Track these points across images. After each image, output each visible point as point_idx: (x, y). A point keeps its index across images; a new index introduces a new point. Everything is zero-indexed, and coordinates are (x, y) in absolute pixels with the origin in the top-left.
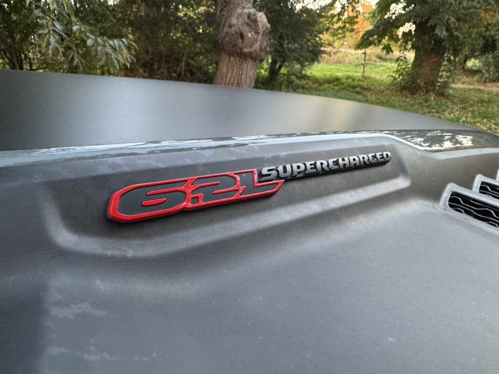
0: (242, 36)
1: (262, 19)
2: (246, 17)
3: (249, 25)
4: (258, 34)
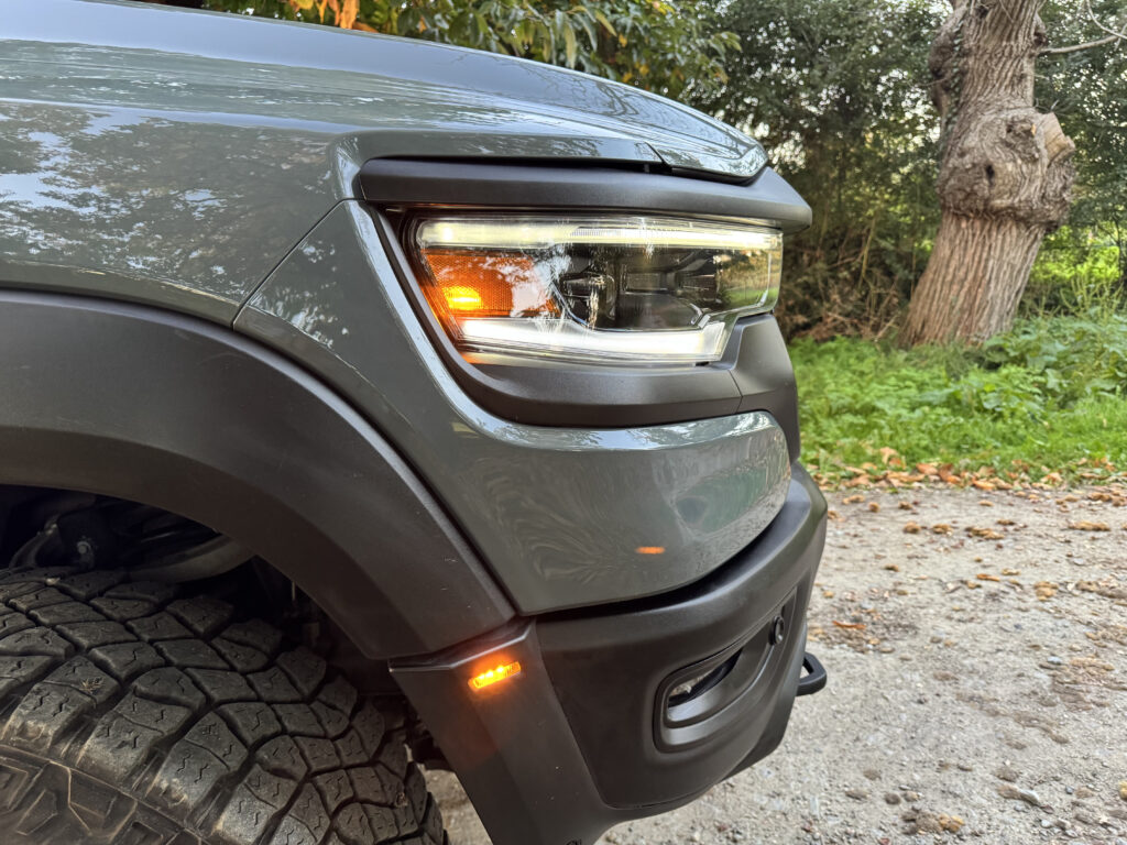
0: (990, 171)
1: (1048, 128)
2: (1004, 129)
3: (1008, 145)
4: (1035, 161)
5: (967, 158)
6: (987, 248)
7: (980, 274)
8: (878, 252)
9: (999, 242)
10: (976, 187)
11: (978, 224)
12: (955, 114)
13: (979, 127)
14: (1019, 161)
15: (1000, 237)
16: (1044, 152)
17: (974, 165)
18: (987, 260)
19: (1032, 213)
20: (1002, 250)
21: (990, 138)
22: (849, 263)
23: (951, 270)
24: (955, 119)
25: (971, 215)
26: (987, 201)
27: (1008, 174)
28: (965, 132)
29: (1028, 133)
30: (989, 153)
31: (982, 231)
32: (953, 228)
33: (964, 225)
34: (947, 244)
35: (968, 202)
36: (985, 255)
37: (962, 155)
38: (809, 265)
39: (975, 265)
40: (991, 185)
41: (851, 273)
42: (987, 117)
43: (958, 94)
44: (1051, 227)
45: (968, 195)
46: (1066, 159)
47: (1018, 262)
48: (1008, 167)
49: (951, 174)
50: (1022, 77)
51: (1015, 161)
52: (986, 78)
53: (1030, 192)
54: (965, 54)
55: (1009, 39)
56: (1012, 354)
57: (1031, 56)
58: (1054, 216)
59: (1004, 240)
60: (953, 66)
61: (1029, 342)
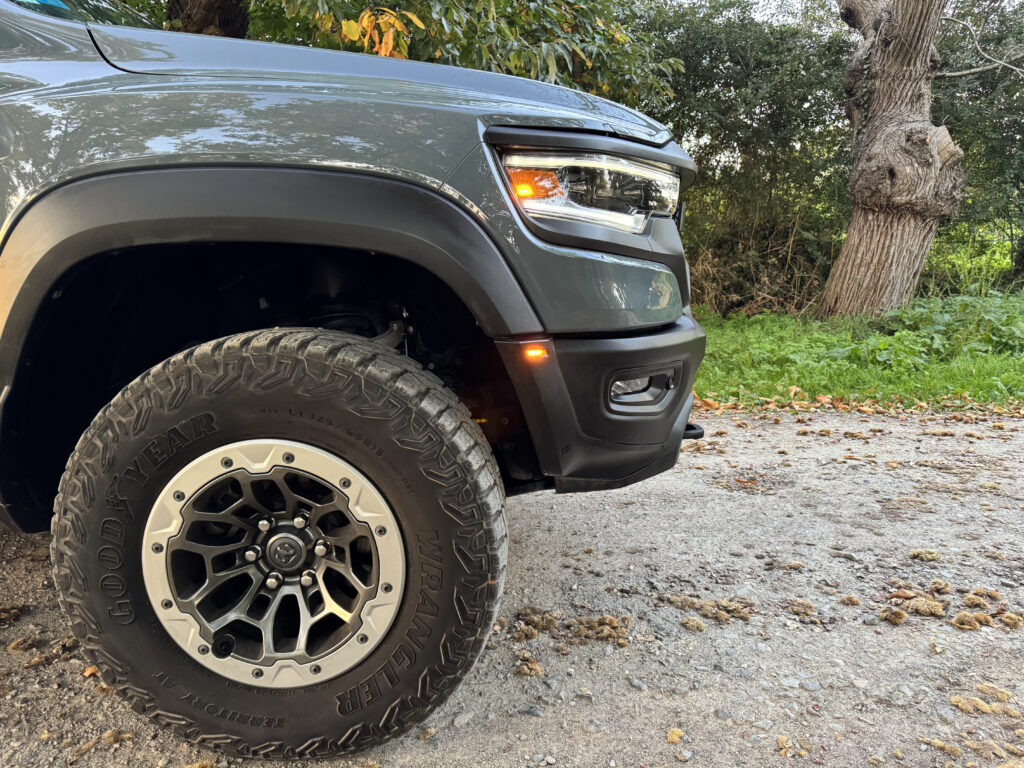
0: (892, 173)
1: (941, 138)
2: (903, 139)
3: (907, 151)
4: (929, 165)
5: (873, 163)
6: (889, 237)
7: (884, 258)
8: (801, 243)
9: (900, 232)
10: (880, 186)
11: (882, 217)
12: (865, 126)
13: (883, 137)
14: (916, 165)
15: (900, 228)
16: (937, 157)
17: (879, 168)
18: (889, 247)
19: (927, 208)
20: (902, 238)
21: (893, 145)
22: (777, 251)
23: (859, 255)
24: (864, 130)
25: (877, 209)
26: (889, 197)
27: (906, 176)
28: (872, 140)
29: (923, 142)
30: (890, 158)
31: (885, 223)
32: (861, 220)
33: (870, 217)
34: (856, 233)
35: (874, 199)
36: (887, 243)
37: (869, 159)
38: (743, 253)
39: (879, 250)
40: (893, 184)
41: (779, 260)
42: (891, 128)
43: (867, 110)
44: (944, 220)
45: (874, 193)
46: (955, 163)
47: (915, 249)
48: (907, 169)
49: (860, 175)
50: (920, 96)
51: (912, 165)
52: (890, 97)
53: (926, 190)
54: (874, 77)
55: (909, 65)
56: (908, 323)
57: (928, 79)
58: (946, 210)
59: (903, 230)
60: (862, 87)
61: (922, 314)
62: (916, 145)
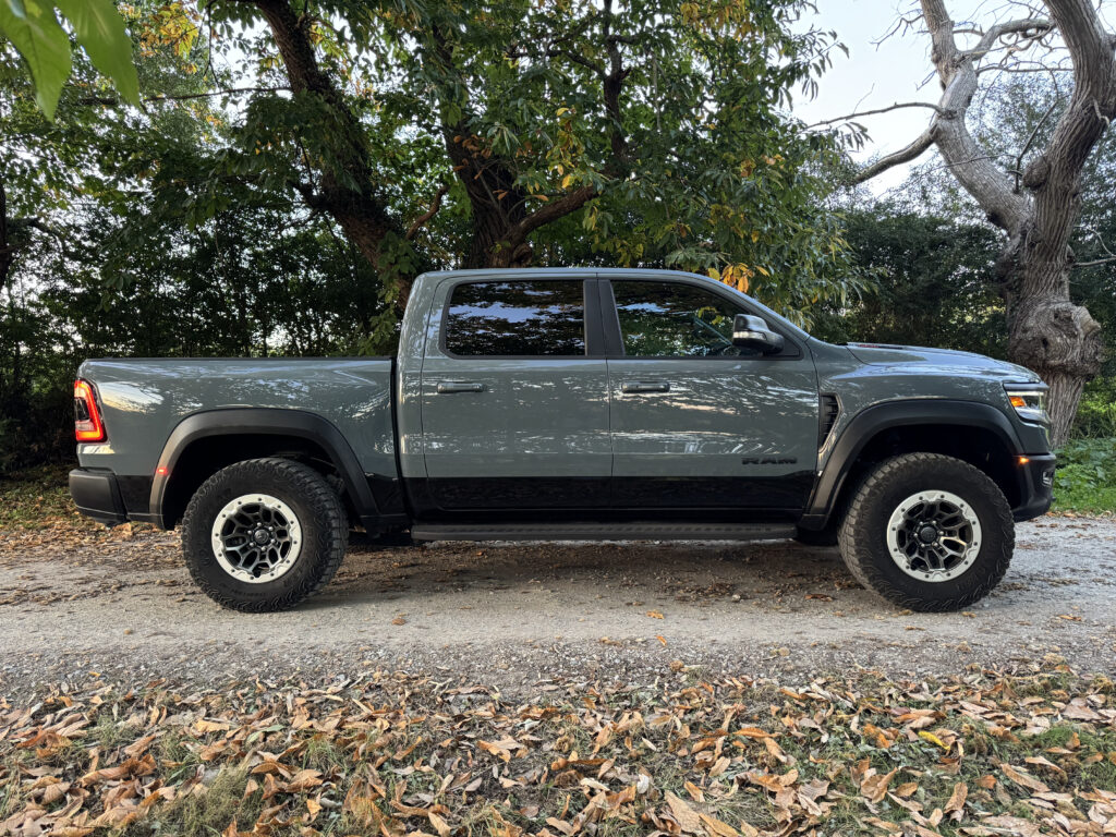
0: (1045, 342)
1: (1081, 314)
2: (1052, 316)
3: (1056, 326)
4: (1075, 336)
5: (1029, 334)
10: (1037, 352)
12: (1018, 305)
13: (1035, 314)
14: (1065, 336)
15: (1055, 384)
16: (1081, 330)
17: (1034, 339)
19: (1076, 368)
20: (1057, 391)
21: (1043, 323)
24: (1017, 308)
26: (1045, 361)
27: (1058, 344)
28: (1027, 315)
29: (1069, 319)
30: (1043, 331)
35: (1032, 362)
37: (1025, 331)
40: (1047, 351)
42: (1041, 307)
43: (1019, 292)
44: (1090, 377)
45: (1031, 357)
46: (1096, 335)
47: (1069, 401)
48: (1058, 340)
49: (1018, 343)
50: (1061, 283)
51: (1062, 337)
52: (1037, 284)
53: (1074, 356)
54: (1023, 268)
55: (1051, 260)
56: (1071, 459)
57: (1066, 270)
58: (1091, 371)
59: (1058, 386)
60: (1014, 275)
61: (1081, 452)
62: (1064, 322)
